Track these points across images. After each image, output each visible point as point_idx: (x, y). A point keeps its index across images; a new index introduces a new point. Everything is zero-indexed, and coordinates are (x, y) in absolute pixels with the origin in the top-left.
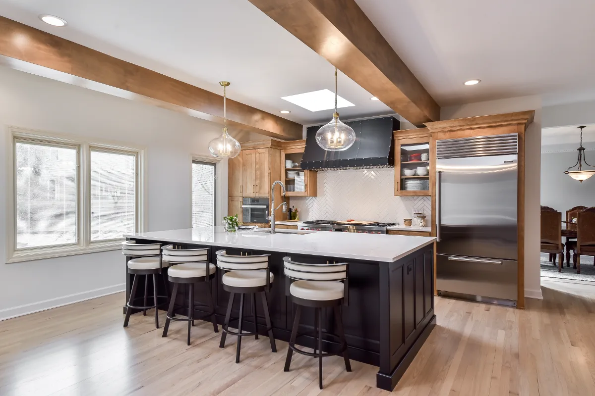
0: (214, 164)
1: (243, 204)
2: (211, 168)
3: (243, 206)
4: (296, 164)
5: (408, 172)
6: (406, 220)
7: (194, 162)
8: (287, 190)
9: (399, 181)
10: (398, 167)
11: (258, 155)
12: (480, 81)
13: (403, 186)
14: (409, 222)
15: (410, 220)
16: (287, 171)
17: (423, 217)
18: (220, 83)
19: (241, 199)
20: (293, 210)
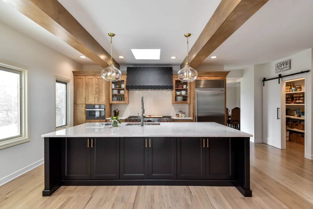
0: (66, 83)
1: (86, 109)
2: (64, 85)
3: (86, 110)
4: (118, 86)
5: (178, 93)
6: (177, 115)
7: (57, 81)
8: (113, 100)
9: (175, 97)
10: (174, 91)
11: (97, 79)
12: (217, 57)
13: (176, 100)
14: (178, 115)
15: (178, 114)
16: (113, 89)
17: (184, 113)
18: (108, 34)
19: (84, 106)
20: (117, 111)
